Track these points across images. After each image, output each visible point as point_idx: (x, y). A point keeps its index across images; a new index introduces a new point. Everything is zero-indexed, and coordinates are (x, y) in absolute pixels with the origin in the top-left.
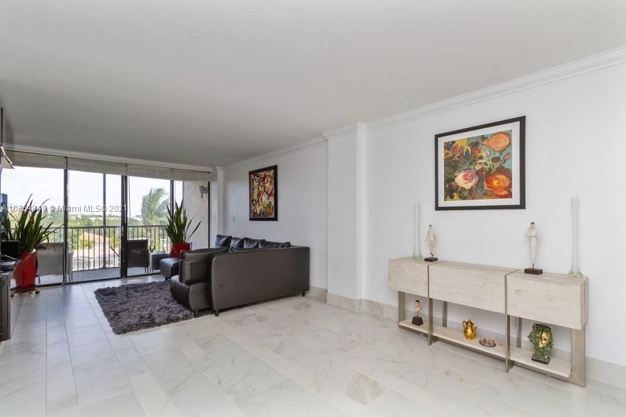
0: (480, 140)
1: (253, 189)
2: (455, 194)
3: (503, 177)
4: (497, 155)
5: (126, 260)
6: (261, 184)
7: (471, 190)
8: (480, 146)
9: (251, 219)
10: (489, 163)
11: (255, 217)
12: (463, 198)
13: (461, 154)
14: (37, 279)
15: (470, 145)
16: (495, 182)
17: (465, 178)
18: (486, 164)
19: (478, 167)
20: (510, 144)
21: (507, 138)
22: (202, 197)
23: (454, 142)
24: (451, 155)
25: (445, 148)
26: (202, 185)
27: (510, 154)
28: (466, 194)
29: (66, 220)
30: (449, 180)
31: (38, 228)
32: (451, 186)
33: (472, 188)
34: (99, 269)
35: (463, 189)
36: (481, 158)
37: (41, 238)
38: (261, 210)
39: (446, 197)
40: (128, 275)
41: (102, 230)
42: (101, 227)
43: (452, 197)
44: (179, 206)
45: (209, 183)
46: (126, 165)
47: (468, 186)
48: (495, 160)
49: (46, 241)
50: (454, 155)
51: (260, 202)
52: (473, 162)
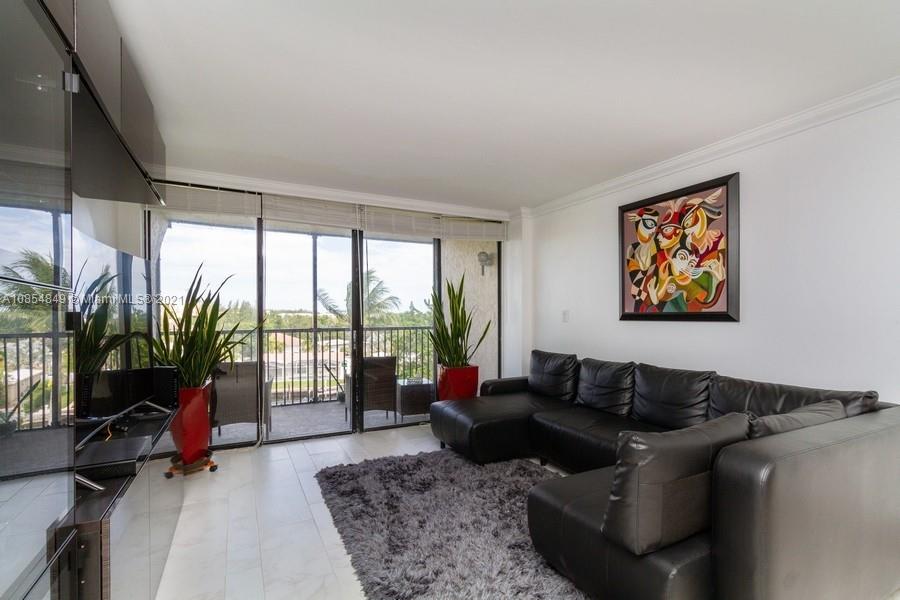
1: (636, 246)
5: (361, 399)
6: (669, 230)
9: (625, 317)
11: (638, 312)
14: (215, 431)
22: (483, 274)
26: (481, 250)
29: (261, 320)
31: (213, 334)
34: (308, 403)
37: (219, 356)
38: (667, 294)
40: (365, 427)
41: (311, 335)
42: (310, 330)
44: (457, 291)
45: (499, 244)
46: (361, 207)
49: (228, 360)
51: (663, 275)
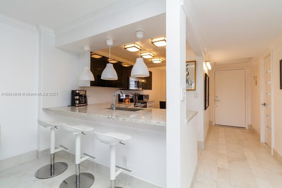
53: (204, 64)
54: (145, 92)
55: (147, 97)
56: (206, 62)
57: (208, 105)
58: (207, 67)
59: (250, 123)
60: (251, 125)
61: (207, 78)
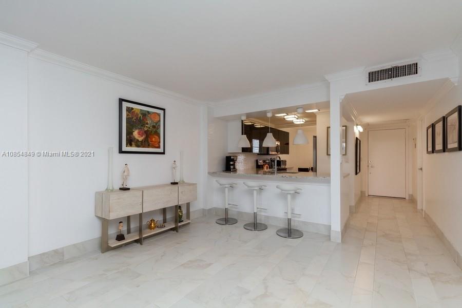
0: (147, 114)
2: (133, 143)
3: (157, 137)
4: (155, 124)
7: (142, 142)
8: (147, 117)
10: (151, 128)
12: (138, 146)
13: (137, 118)
15: (142, 114)
16: (154, 139)
17: (139, 133)
18: (149, 128)
19: (146, 129)
20: (160, 121)
21: (158, 117)
23: (132, 109)
24: (131, 117)
25: (127, 110)
27: (159, 126)
28: (139, 143)
30: (129, 133)
32: (130, 137)
33: (143, 140)
35: (138, 140)
36: (147, 124)
39: (127, 144)
43: (131, 145)
47: (140, 139)
48: (154, 127)
50: (133, 118)
52: (143, 125)
53: (355, 127)
54: (283, 157)
55: (285, 162)
56: (357, 125)
57: (360, 171)
58: (358, 130)
59: (411, 193)
60: (412, 195)
61: (358, 141)
